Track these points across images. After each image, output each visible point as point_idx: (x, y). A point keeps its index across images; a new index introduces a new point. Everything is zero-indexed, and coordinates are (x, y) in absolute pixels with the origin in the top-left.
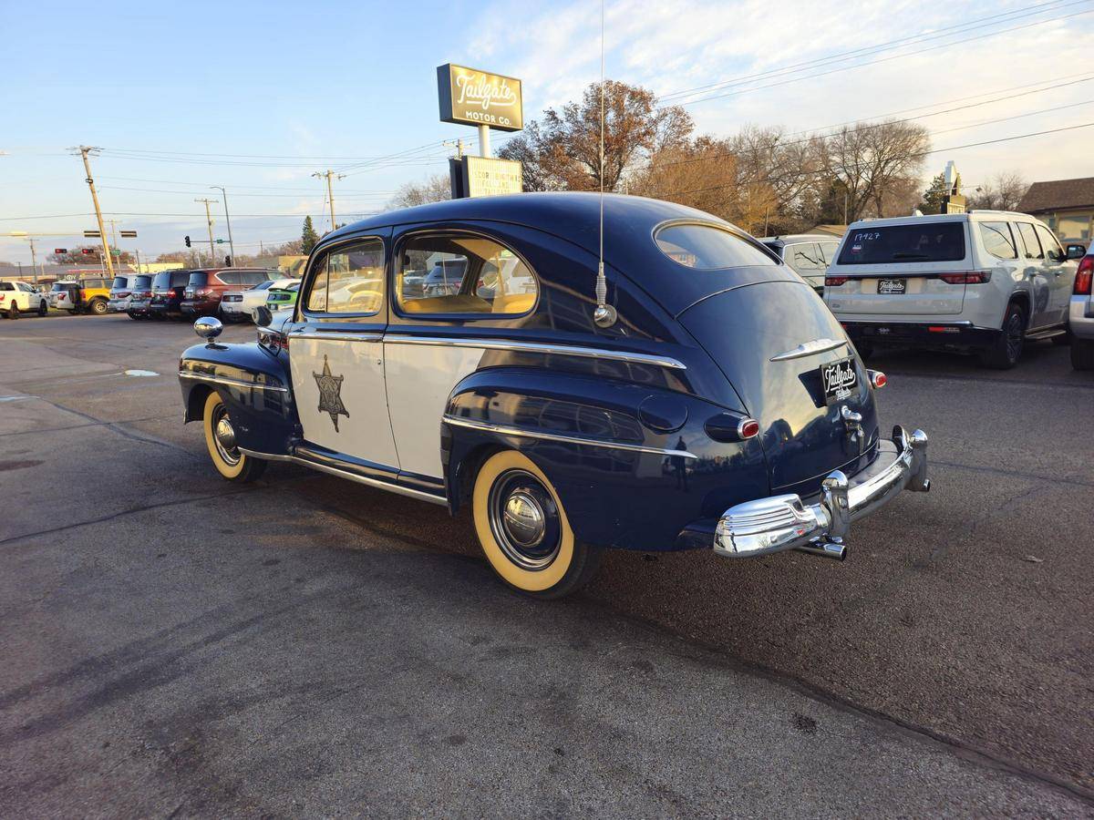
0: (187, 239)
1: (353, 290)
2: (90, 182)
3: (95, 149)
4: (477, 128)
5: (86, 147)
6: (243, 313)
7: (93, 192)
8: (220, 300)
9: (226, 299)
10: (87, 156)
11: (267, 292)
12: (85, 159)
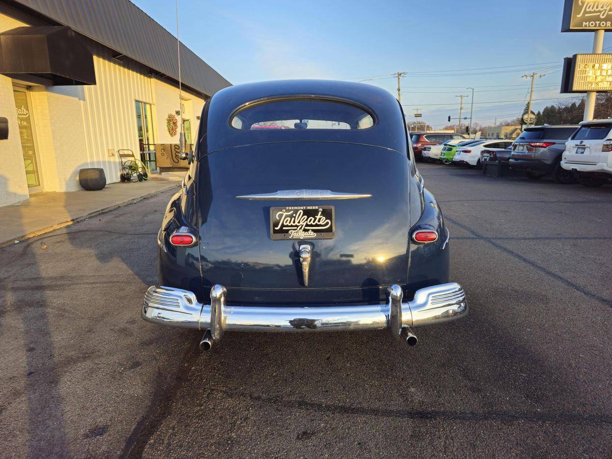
0: (449, 117)
1: (485, 146)
2: (399, 90)
3: (404, 73)
4: (594, 33)
5: (400, 72)
6: (429, 157)
7: (399, 95)
8: (422, 149)
9: (425, 149)
10: (400, 77)
11: (442, 146)
12: (399, 79)
